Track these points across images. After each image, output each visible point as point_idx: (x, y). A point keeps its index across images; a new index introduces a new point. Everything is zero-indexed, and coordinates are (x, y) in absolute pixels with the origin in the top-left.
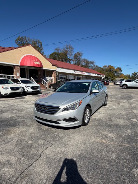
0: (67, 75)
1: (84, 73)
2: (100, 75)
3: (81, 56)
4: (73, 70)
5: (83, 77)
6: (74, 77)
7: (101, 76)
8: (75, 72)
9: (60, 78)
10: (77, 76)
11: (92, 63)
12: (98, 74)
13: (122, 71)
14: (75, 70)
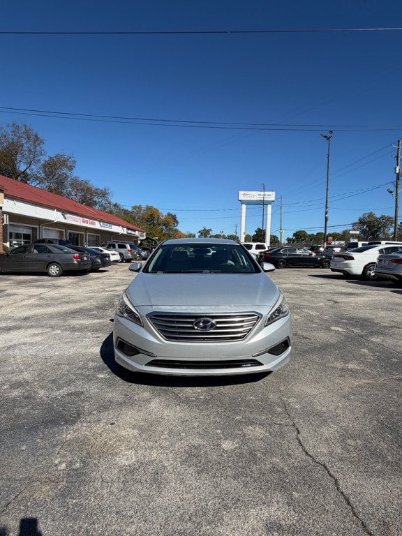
0: (37, 227)
1: (91, 223)
2: (135, 231)
3: (71, 168)
4: (59, 210)
5: (88, 233)
6: (61, 233)
7: (137, 233)
8: (65, 218)
9: (11, 234)
10: (69, 231)
11: (103, 194)
12: (128, 229)
13: (177, 222)
14: (64, 212)
